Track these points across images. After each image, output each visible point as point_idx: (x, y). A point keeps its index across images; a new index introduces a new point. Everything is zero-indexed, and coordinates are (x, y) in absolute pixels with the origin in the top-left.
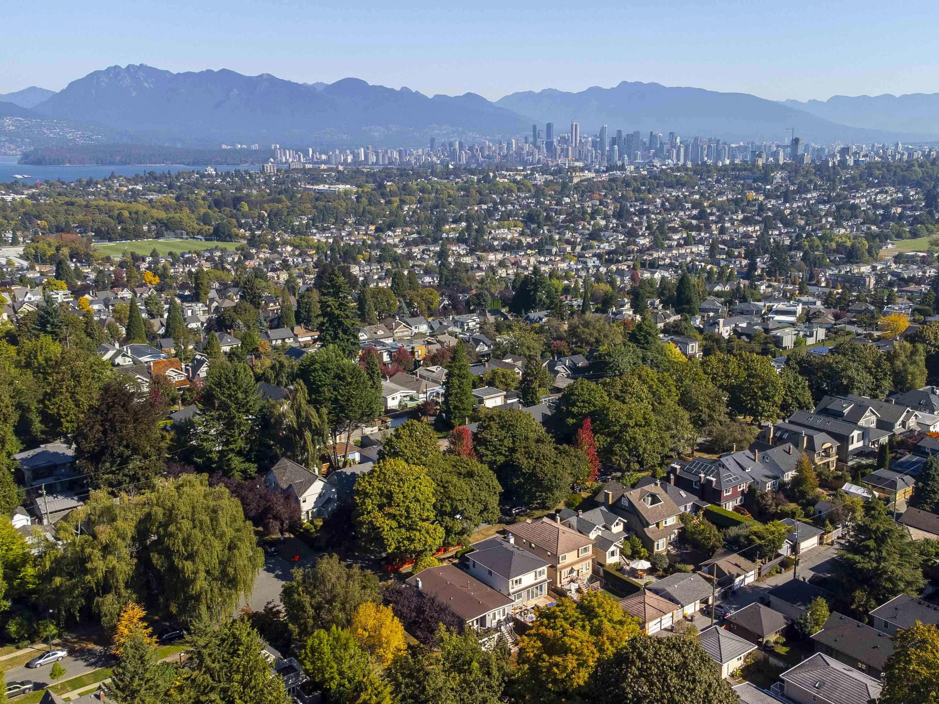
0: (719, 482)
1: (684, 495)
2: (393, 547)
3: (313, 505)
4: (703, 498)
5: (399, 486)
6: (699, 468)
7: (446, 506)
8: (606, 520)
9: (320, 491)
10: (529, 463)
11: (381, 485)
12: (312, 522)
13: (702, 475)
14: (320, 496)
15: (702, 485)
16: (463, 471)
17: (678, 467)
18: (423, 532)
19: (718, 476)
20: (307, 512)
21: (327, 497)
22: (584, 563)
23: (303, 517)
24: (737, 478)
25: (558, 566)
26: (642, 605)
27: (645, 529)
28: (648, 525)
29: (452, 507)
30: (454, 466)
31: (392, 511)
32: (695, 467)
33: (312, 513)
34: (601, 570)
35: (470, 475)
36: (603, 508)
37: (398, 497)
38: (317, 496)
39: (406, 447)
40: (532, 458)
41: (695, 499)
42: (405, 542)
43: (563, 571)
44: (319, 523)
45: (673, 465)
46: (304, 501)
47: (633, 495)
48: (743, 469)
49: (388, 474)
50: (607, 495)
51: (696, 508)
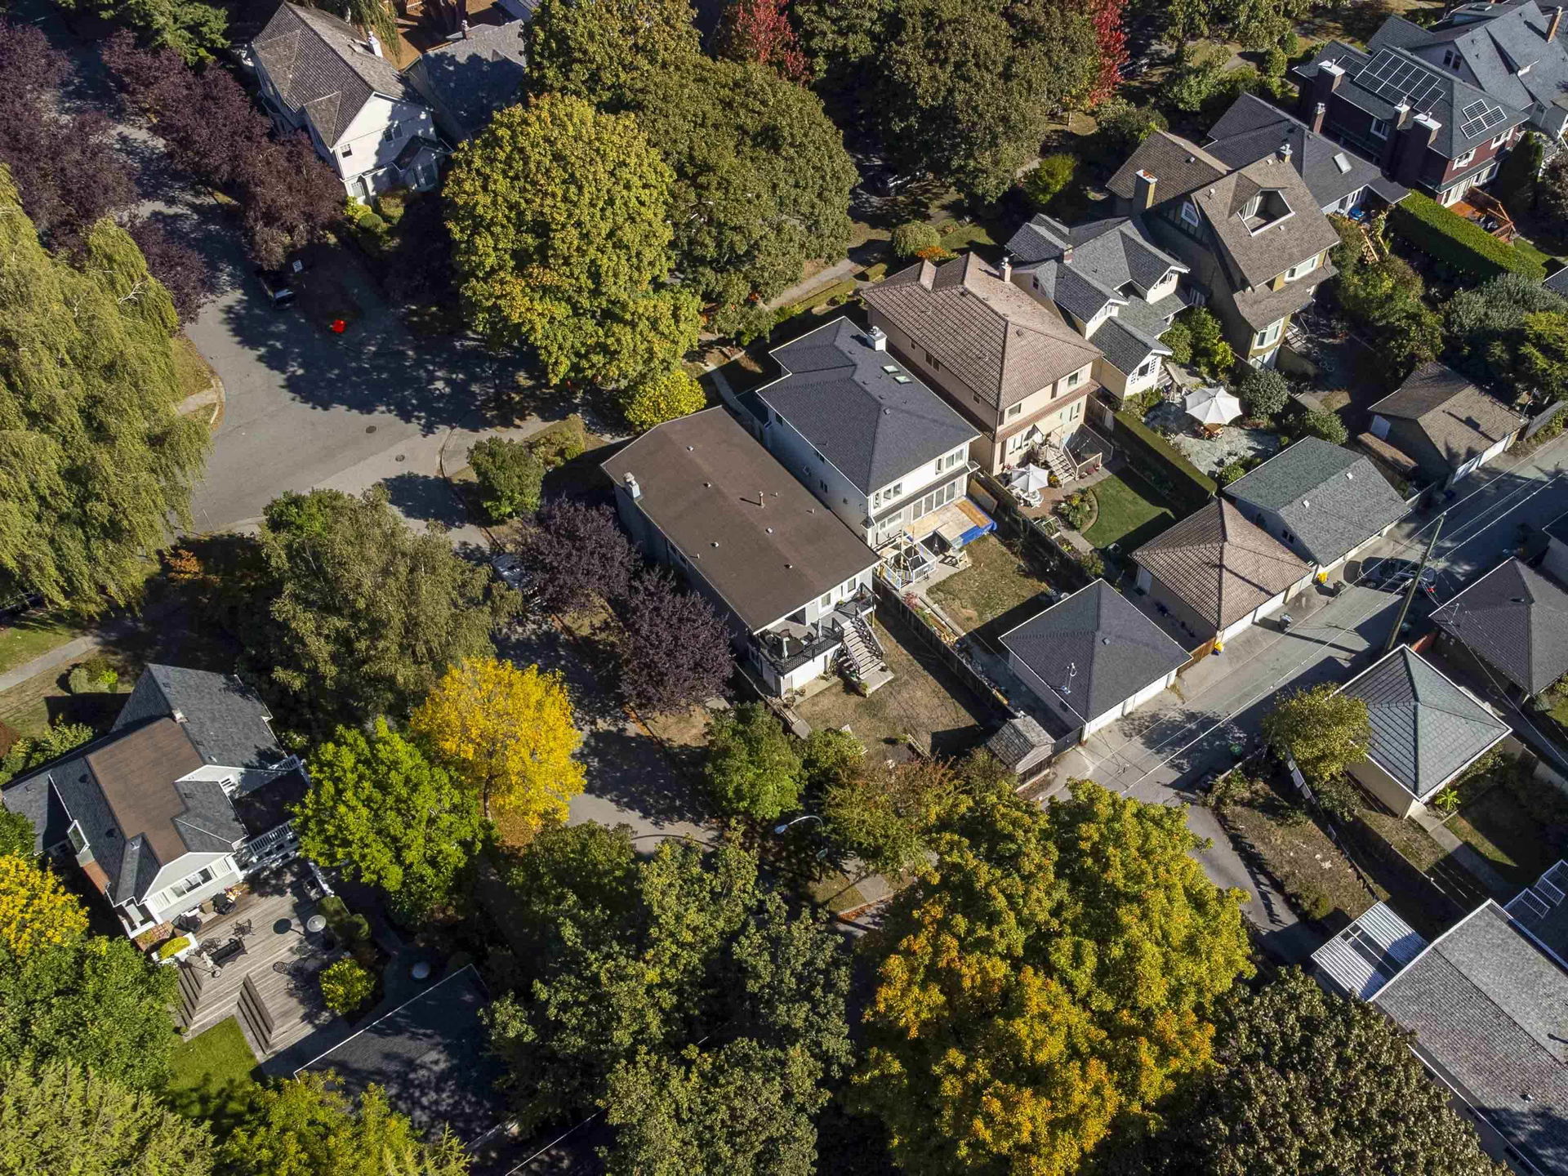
0: (1446, 133)
1: (1345, 167)
2: (563, 369)
3: (373, 160)
4: (1393, 170)
5: (565, 199)
6: (1397, 80)
7: (704, 245)
8: (1134, 267)
9: (386, 123)
10: (934, 78)
11: (515, 197)
12: (377, 209)
13: (1404, 108)
14: (388, 136)
15: (1399, 136)
16: (750, 124)
17: (1338, 71)
18: (643, 325)
19: (1445, 113)
20: (361, 180)
21: (406, 137)
22: (1066, 410)
23: (351, 193)
24: (1498, 115)
25: (999, 429)
26: (1215, 573)
27: (1237, 296)
28: (1245, 283)
29: (719, 245)
30: (728, 105)
31: (550, 278)
32: (1385, 74)
33: (375, 178)
34: (1109, 414)
35: (769, 138)
36: (1129, 228)
37: (565, 240)
38: (379, 137)
39: (591, 36)
40: (943, 63)
41: (1373, 172)
42: (595, 358)
43: (1010, 442)
44: (395, 209)
45: (1325, 64)
46: (347, 154)
47: (1215, 201)
48: (1511, 67)
49: (535, 156)
50: (1142, 186)
51: (1370, 203)
